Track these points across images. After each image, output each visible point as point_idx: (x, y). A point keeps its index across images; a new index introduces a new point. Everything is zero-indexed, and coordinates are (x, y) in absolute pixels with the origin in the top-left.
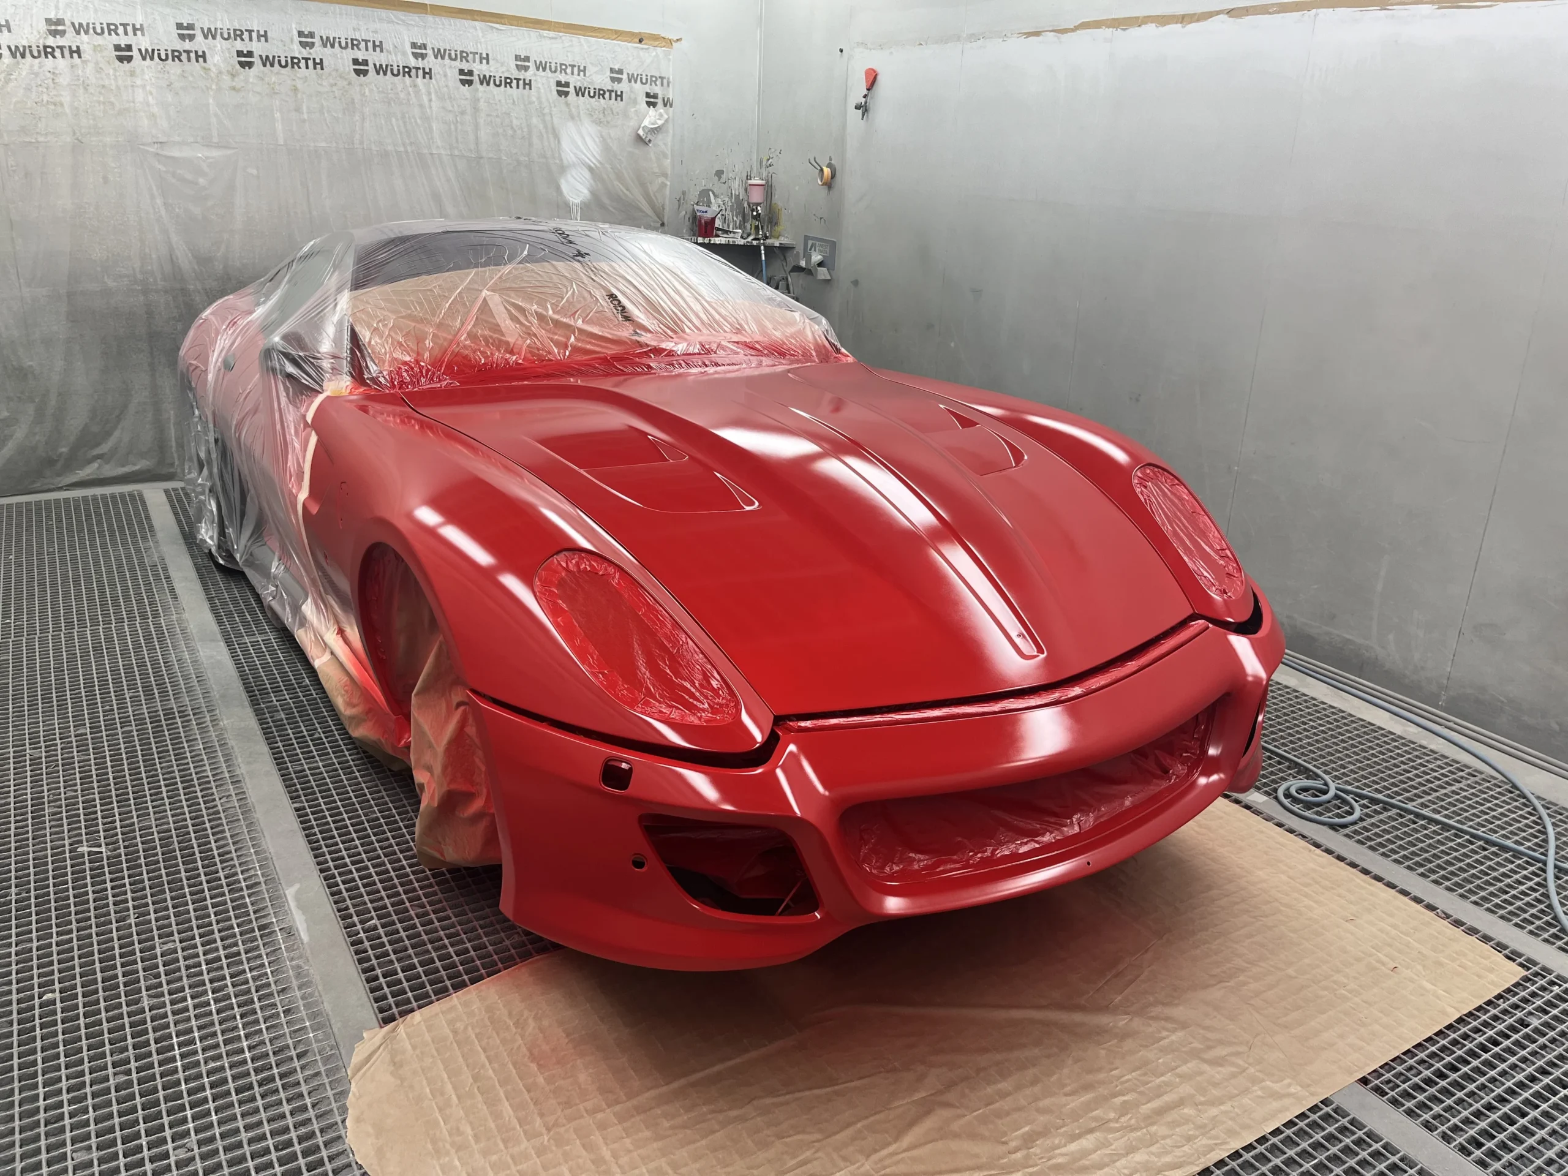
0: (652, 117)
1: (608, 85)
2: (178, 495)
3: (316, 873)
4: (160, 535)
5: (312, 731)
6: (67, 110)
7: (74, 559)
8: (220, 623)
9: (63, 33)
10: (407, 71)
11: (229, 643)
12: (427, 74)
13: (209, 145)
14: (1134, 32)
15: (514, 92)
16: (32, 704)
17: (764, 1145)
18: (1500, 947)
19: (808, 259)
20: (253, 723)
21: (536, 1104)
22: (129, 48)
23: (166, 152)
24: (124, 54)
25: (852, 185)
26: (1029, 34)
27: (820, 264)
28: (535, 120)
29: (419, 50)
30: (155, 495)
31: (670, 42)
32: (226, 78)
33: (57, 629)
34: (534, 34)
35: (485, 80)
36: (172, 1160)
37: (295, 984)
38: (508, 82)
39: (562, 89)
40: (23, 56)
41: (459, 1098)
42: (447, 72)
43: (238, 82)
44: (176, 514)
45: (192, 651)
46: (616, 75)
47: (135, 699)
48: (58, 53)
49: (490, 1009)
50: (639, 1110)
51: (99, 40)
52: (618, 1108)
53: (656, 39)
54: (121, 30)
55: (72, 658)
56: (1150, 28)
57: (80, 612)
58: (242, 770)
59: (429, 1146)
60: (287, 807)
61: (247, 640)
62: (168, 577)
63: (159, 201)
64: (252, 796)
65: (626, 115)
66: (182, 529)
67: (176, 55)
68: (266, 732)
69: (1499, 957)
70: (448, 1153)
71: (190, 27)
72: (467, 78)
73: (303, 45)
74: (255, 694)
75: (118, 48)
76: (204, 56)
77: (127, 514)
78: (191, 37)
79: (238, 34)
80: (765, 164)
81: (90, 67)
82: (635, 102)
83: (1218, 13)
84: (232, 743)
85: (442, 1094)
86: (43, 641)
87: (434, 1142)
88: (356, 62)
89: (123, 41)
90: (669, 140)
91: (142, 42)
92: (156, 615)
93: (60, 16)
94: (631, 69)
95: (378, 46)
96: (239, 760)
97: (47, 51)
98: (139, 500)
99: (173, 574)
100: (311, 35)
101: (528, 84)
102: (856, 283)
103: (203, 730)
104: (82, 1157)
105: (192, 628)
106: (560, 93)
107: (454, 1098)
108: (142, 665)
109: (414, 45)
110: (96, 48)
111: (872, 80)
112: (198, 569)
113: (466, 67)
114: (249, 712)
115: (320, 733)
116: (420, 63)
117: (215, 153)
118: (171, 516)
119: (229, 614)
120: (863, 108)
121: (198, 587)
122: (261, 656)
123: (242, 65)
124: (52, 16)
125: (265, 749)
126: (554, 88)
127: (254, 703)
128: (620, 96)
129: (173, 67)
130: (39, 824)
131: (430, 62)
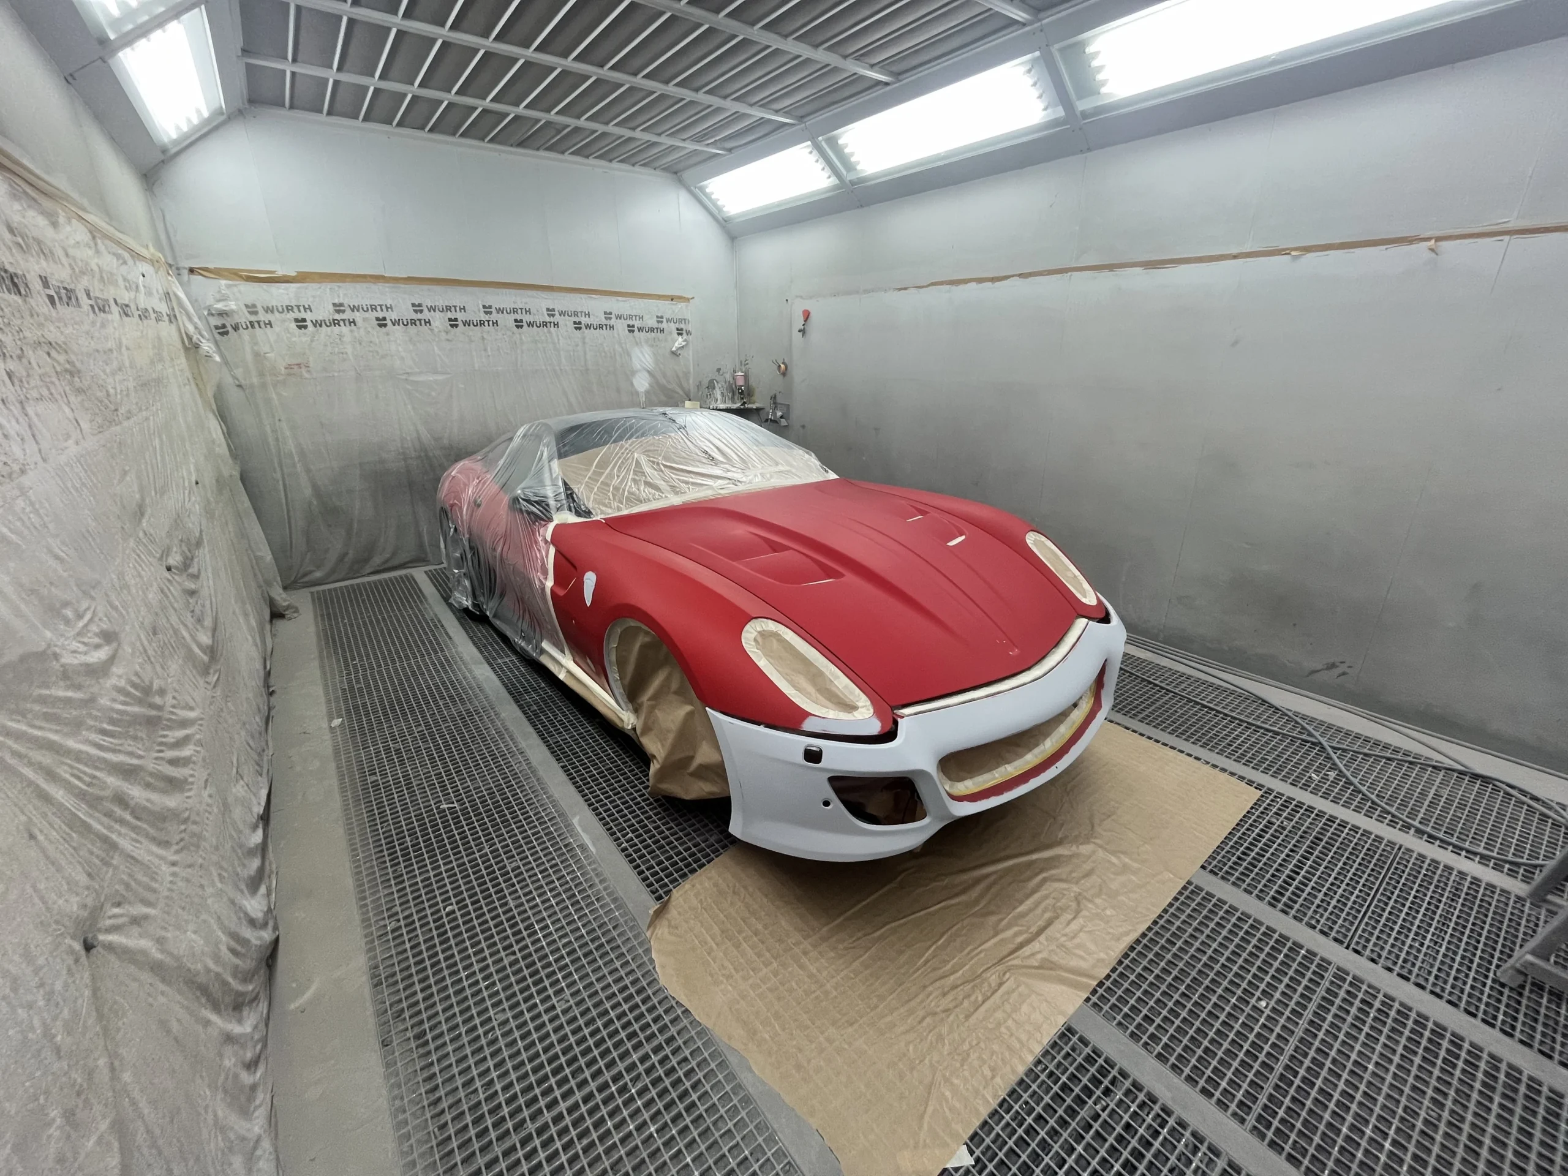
0: (680, 341)
1: (655, 325)
2: (434, 576)
3: (586, 807)
4: (431, 601)
5: (556, 716)
6: (351, 357)
7: (383, 619)
8: (481, 653)
9: (343, 311)
10: (545, 324)
11: (490, 665)
12: (556, 325)
13: (436, 372)
14: (962, 287)
15: (604, 332)
16: (385, 714)
17: (901, 952)
18: (1241, 778)
19: (774, 414)
20: (519, 713)
21: (763, 943)
22: (384, 319)
23: (412, 378)
24: (382, 323)
25: (798, 374)
26: (900, 289)
27: (782, 417)
28: (617, 347)
29: (551, 312)
30: (419, 574)
31: (687, 300)
32: (443, 334)
33: (387, 665)
34: (614, 299)
35: (588, 327)
36: (559, 1010)
37: (597, 881)
38: (601, 327)
39: (631, 329)
40: (321, 326)
41: (717, 945)
42: (567, 323)
43: (449, 337)
44: (435, 586)
45: (470, 671)
46: (660, 319)
47: (446, 705)
48: (342, 323)
49: (716, 885)
50: (824, 939)
51: (366, 315)
52: (810, 940)
53: (681, 298)
54: (379, 308)
55: (401, 683)
56: (973, 285)
57: (397, 653)
58: (523, 745)
59: (710, 978)
60: (556, 766)
61: (500, 661)
62: (442, 626)
63: (409, 407)
64: (534, 763)
65: (666, 340)
66: (442, 595)
67: (413, 322)
68: (529, 719)
69: (1243, 784)
70: (722, 982)
71: (420, 305)
72: (578, 326)
73: (486, 313)
74: (516, 696)
75: (378, 319)
76: (429, 322)
77: (407, 587)
78: (421, 311)
79: (448, 308)
80: (744, 363)
81: (362, 330)
82: (671, 333)
83: (1013, 276)
84: (511, 728)
85: (706, 943)
86: (380, 673)
87: (712, 975)
88: (516, 321)
89: (381, 315)
90: (691, 353)
91: (392, 316)
92: (442, 651)
93: (341, 301)
94: (667, 316)
95: (528, 311)
96: (519, 739)
97: (336, 323)
98: (411, 580)
99: (444, 623)
100: (490, 307)
101: (612, 327)
102: (803, 427)
103: (492, 722)
104: (501, 1017)
105: (466, 657)
106: (630, 331)
107: (714, 946)
108: (443, 683)
109: (548, 310)
110: (365, 320)
111: (807, 315)
112: (458, 619)
113: (577, 320)
114: (515, 707)
115: (560, 717)
116: (552, 319)
117: (440, 378)
118: (434, 589)
119: (485, 646)
120: (803, 331)
121: (461, 628)
122: (512, 671)
123: (452, 326)
124: (336, 301)
125: (531, 730)
126: (627, 329)
127: (517, 701)
128: (662, 331)
129: (412, 329)
130: (412, 793)
131: (557, 318)
